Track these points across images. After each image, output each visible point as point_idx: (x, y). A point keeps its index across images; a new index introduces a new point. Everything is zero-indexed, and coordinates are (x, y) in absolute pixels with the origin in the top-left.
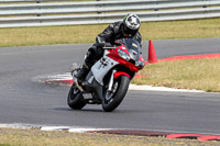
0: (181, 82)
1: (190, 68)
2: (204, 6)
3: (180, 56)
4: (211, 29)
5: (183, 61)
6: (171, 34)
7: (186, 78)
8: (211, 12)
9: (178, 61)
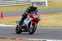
0: (11, 23)
1: (13, 20)
2: (17, 2)
3: (10, 16)
4: (19, 8)
5: (11, 18)
6: (8, 10)
7: (12, 22)
8: (19, 3)
9: (10, 17)
